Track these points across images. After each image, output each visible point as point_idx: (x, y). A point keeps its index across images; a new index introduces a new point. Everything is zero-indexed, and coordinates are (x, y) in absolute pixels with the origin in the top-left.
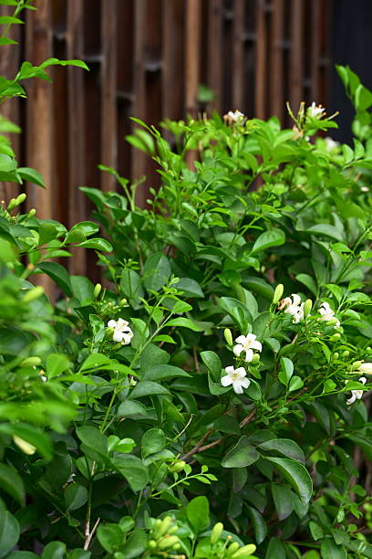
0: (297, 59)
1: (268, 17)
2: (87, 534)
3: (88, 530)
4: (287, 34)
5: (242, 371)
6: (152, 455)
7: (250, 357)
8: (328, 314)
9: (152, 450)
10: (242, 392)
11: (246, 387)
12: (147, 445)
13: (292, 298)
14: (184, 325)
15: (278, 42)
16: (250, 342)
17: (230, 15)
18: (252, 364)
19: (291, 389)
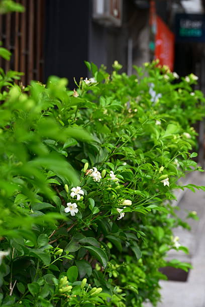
0: (31, 60)
1: (20, 38)
2: (11, 288)
3: (11, 287)
4: (27, 48)
5: (75, 205)
6: (42, 247)
7: (79, 198)
8: (113, 177)
9: (42, 245)
10: (74, 215)
11: (77, 212)
12: (40, 242)
13: (94, 169)
14: (54, 182)
15: (23, 51)
16: (78, 191)
17: (5, 36)
18: (80, 201)
19: (94, 213)
